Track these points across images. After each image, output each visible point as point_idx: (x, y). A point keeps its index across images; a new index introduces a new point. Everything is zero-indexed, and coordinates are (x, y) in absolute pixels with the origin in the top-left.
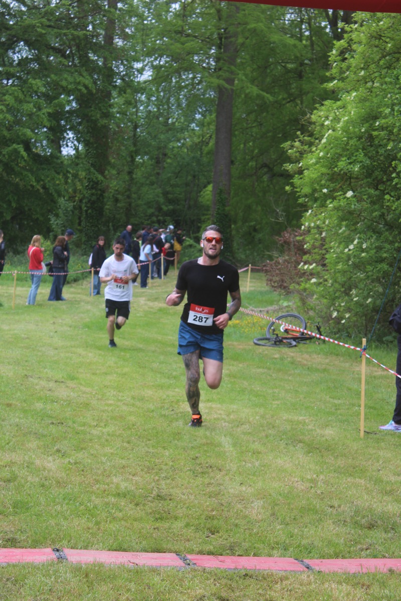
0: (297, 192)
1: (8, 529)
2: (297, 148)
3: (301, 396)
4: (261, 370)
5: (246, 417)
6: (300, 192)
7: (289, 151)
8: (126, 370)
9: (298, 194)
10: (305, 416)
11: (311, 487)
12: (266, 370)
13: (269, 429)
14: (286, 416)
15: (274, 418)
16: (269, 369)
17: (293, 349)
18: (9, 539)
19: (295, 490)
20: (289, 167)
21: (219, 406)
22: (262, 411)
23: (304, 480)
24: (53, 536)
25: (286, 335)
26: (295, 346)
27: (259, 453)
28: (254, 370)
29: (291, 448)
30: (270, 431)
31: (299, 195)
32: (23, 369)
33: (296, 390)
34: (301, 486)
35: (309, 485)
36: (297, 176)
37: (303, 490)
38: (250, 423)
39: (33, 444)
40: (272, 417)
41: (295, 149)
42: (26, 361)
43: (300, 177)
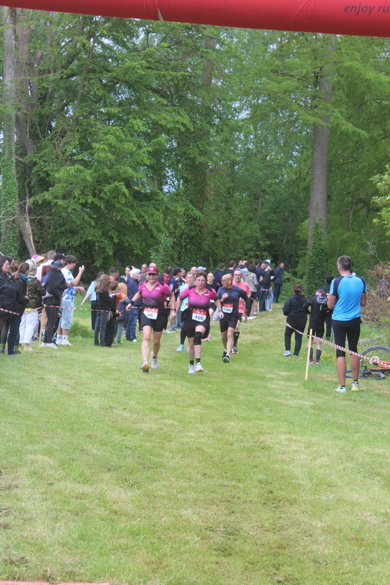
0: (385, 224)
1: (67, 562)
2: (386, 181)
3: (384, 429)
4: (346, 402)
5: (325, 450)
6: (388, 224)
7: (378, 184)
8: (210, 402)
9: (385, 226)
10: (386, 448)
11: (384, 522)
12: (351, 403)
13: (348, 461)
14: (366, 448)
15: (354, 451)
16: (355, 401)
17: (382, 382)
18: (67, 573)
19: (367, 524)
20: (377, 200)
21: (299, 438)
22: (342, 443)
23: (377, 514)
24: (113, 570)
25: (375, 368)
26: (384, 378)
27: (335, 486)
28: (339, 402)
29: (368, 481)
30: (348, 464)
31: (387, 228)
32: (109, 401)
33: (379, 423)
34: (374, 520)
35: (381, 519)
36: (384, 209)
37: (375, 525)
38: (328, 455)
39: (107, 476)
40: (353, 449)
41: (384, 182)
42: (113, 393)
43: (387, 211)
